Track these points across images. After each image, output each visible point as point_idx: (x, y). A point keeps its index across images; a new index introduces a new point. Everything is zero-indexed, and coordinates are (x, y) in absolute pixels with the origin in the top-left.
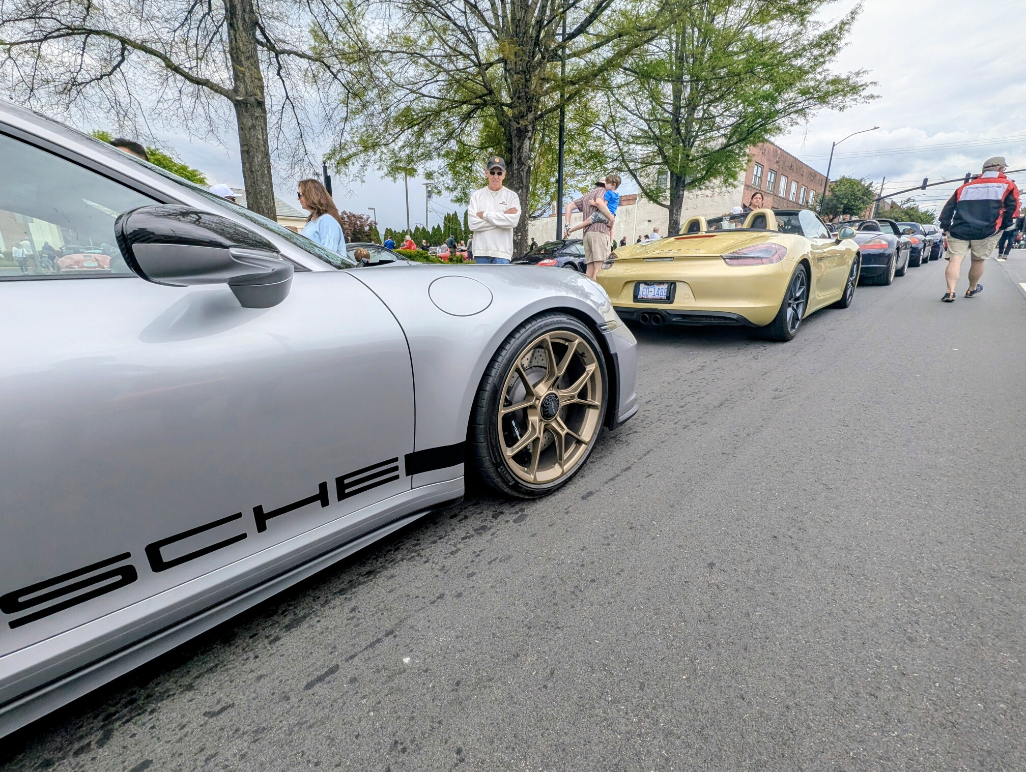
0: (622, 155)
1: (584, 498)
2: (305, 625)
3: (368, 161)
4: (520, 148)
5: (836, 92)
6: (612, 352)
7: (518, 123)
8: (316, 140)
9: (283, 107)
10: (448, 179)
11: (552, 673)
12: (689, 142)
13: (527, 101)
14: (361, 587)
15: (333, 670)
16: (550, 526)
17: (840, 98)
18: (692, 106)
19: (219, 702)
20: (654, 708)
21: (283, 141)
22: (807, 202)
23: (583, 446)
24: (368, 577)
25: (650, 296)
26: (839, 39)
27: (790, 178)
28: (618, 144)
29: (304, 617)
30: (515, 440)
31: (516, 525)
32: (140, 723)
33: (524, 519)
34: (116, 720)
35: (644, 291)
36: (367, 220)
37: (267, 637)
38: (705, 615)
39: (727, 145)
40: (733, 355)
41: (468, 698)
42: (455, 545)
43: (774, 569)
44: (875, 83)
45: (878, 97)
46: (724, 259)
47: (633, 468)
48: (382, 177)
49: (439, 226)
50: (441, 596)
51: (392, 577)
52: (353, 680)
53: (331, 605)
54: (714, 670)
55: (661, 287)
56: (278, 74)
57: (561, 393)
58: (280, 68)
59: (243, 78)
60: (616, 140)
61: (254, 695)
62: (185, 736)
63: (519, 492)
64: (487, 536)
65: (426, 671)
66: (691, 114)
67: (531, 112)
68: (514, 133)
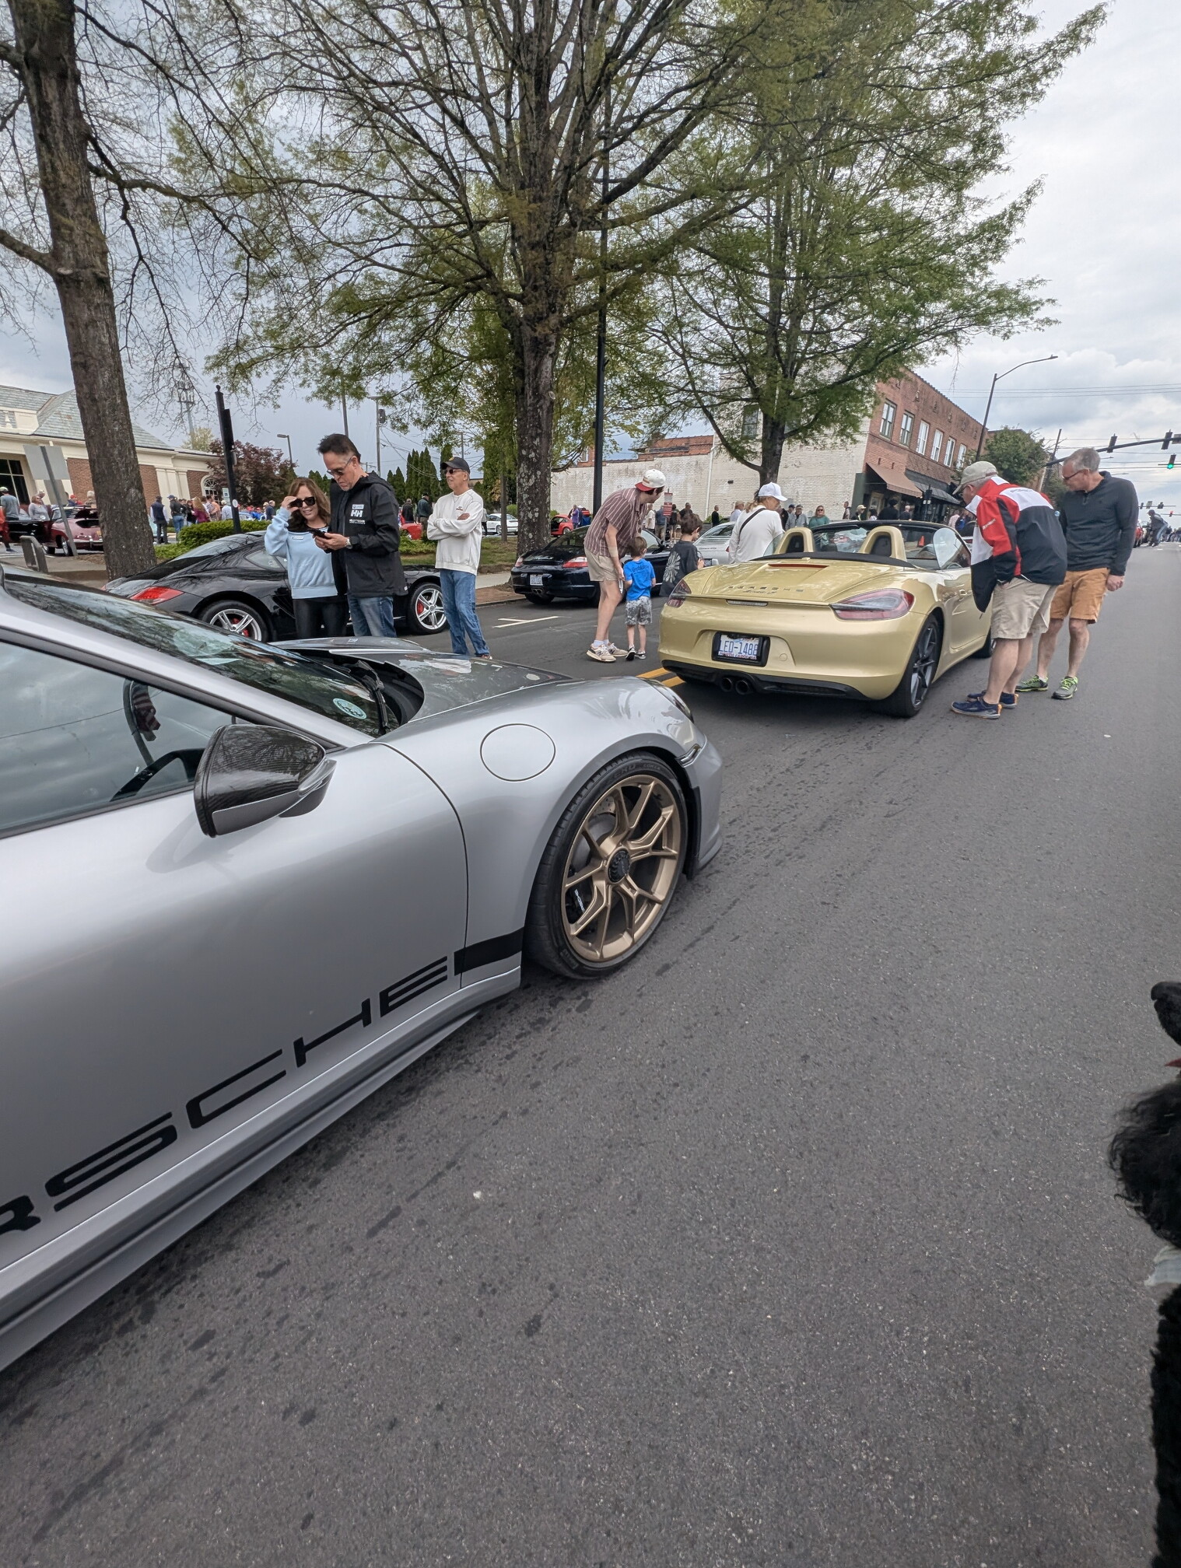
0: (692, 383)
1: (659, 973)
2: (346, 1163)
3: (285, 373)
4: (537, 370)
5: (1000, 310)
6: (693, 786)
7: (535, 331)
8: (194, 332)
9: (134, 275)
10: (419, 407)
11: (639, 1196)
12: (792, 368)
13: (549, 295)
14: (403, 1108)
15: (396, 1213)
16: (622, 1014)
17: (1005, 319)
18: (797, 315)
19: (270, 1260)
20: (745, 1225)
21: (136, 334)
22: (955, 464)
23: (657, 906)
24: (410, 1095)
25: (735, 653)
26: (1008, 232)
27: (933, 424)
28: (686, 364)
29: (345, 1150)
30: (580, 914)
31: (581, 1015)
32: (183, 1292)
33: (589, 1007)
34: (152, 1292)
35: (727, 646)
36: (278, 458)
37: (304, 1180)
38: (797, 1118)
39: (846, 378)
40: (842, 740)
41: (553, 1232)
42: (510, 1047)
43: (872, 1058)
44: (1053, 301)
45: (1056, 322)
46: (834, 610)
47: (716, 928)
48: (308, 399)
49: (398, 470)
50: (504, 1115)
51: (440, 1093)
52: (421, 1223)
53: (373, 1134)
54: (805, 1180)
55: (750, 642)
56: (124, 217)
57: (632, 846)
58: (126, 207)
59: (71, 235)
60: (683, 356)
61: (310, 1249)
62: (244, 1300)
63: (583, 975)
64: (547, 1032)
65: (502, 1205)
66: (795, 323)
67: (554, 312)
68: (527, 344)
